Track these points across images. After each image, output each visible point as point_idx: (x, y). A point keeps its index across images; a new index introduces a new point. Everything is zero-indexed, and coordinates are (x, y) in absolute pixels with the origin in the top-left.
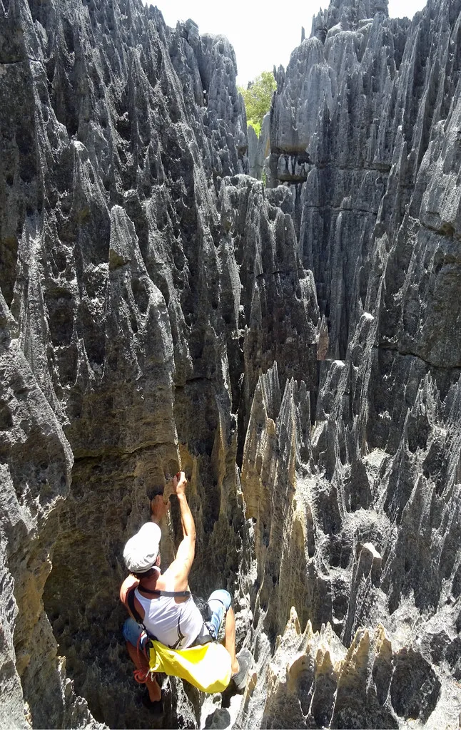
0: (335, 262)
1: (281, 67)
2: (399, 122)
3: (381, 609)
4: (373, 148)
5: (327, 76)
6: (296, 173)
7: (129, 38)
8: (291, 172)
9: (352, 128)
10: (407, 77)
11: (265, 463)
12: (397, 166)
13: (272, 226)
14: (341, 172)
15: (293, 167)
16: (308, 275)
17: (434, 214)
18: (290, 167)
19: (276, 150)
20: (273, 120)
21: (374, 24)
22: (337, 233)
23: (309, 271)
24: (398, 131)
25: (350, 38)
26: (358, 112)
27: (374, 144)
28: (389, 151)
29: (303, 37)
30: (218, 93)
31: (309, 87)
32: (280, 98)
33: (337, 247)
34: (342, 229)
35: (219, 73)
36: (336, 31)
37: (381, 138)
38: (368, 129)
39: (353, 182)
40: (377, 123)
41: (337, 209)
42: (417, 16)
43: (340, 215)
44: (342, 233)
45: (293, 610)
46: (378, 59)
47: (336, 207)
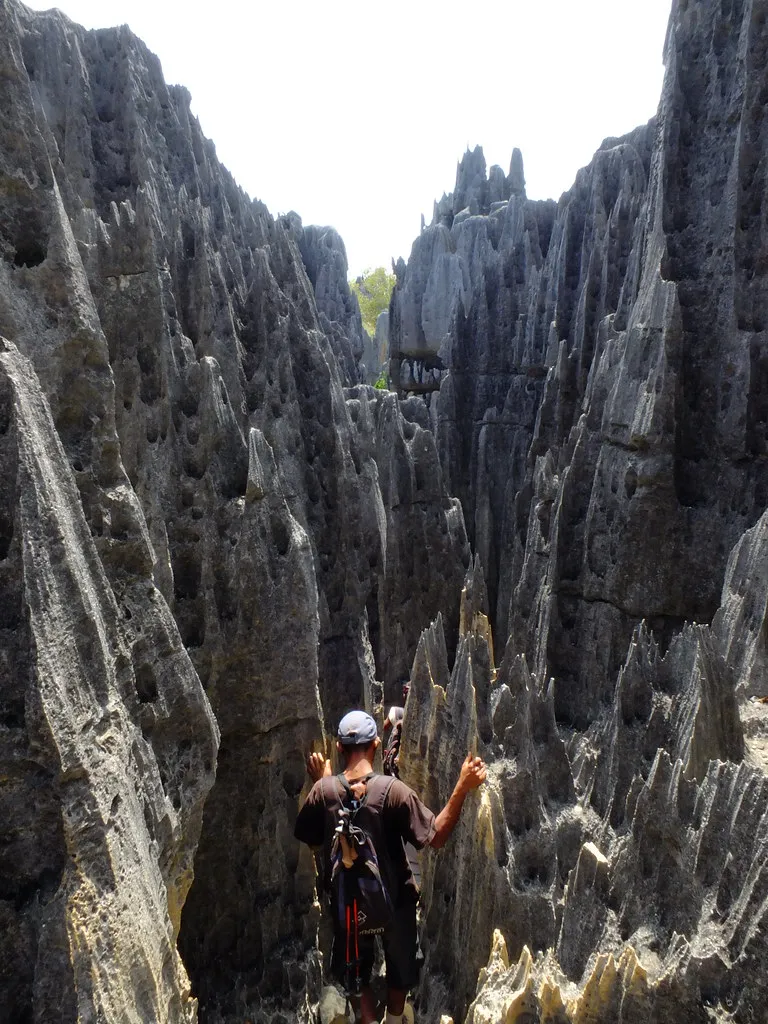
0: (479, 488)
1: (401, 260)
2: (551, 318)
3: (612, 930)
4: (521, 350)
5: (457, 267)
6: (423, 381)
7: (240, 237)
8: (417, 380)
9: (493, 327)
10: (558, 267)
11: (431, 743)
12: (555, 370)
13: (408, 446)
14: (482, 378)
15: (420, 374)
16: (454, 505)
17: (620, 427)
18: (416, 374)
19: (398, 356)
20: (394, 320)
21: (511, 206)
22: (481, 451)
23: (456, 499)
24: (551, 328)
25: (481, 224)
26: (499, 307)
27: (522, 344)
28: (541, 352)
29: (423, 224)
30: (327, 291)
31: (436, 281)
32: (401, 295)
33: (481, 469)
34: (486, 445)
35: (327, 269)
36: (465, 216)
37: (530, 337)
38: (513, 327)
39: (496, 389)
40: (525, 319)
41: (479, 422)
42: (565, 198)
43: (484, 429)
44: (487, 451)
45: (497, 934)
46: (520, 247)
47: (477, 420)
